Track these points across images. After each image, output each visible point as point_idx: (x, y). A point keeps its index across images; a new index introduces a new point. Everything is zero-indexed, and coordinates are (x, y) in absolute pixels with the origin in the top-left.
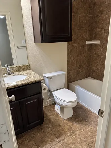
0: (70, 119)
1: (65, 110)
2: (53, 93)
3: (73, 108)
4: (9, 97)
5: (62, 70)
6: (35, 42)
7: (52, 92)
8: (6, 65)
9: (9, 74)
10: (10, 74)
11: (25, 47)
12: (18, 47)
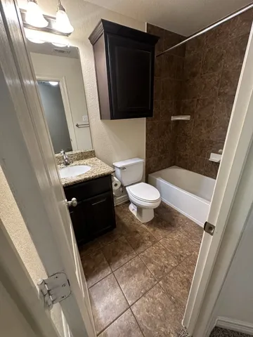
0: (150, 224)
1: (144, 211)
2: (127, 188)
3: (154, 209)
4: (68, 200)
5: (139, 157)
6: (101, 119)
8: (62, 152)
9: (67, 164)
10: (69, 164)
11: (88, 125)
12: (77, 126)
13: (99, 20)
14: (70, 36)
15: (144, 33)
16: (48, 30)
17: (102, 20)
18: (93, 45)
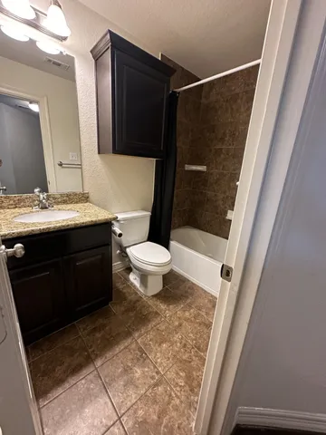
0: (156, 296)
1: (150, 279)
2: (128, 250)
3: (163, 276)
4: (7, 248)
5: (144, 209)
6: (99, 153)
7: (126, 247)
8: (37, 190)
9: (44, 208)
10: (46, 208)
11: (80, 166)
12: (61, 165)
13: (106, 31)
14: (64, 42)
15: (158, 60)
16: (34, 24)
17: (110, 31)
18: (96, 61)
